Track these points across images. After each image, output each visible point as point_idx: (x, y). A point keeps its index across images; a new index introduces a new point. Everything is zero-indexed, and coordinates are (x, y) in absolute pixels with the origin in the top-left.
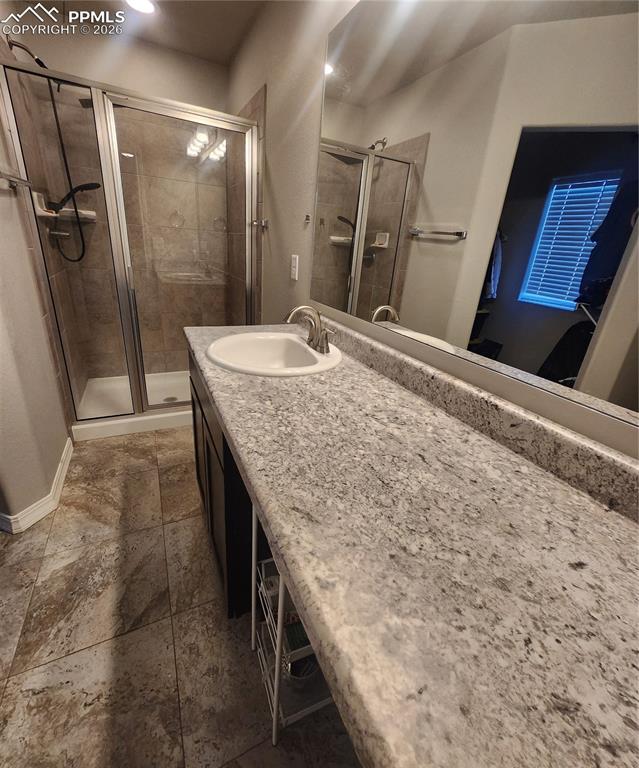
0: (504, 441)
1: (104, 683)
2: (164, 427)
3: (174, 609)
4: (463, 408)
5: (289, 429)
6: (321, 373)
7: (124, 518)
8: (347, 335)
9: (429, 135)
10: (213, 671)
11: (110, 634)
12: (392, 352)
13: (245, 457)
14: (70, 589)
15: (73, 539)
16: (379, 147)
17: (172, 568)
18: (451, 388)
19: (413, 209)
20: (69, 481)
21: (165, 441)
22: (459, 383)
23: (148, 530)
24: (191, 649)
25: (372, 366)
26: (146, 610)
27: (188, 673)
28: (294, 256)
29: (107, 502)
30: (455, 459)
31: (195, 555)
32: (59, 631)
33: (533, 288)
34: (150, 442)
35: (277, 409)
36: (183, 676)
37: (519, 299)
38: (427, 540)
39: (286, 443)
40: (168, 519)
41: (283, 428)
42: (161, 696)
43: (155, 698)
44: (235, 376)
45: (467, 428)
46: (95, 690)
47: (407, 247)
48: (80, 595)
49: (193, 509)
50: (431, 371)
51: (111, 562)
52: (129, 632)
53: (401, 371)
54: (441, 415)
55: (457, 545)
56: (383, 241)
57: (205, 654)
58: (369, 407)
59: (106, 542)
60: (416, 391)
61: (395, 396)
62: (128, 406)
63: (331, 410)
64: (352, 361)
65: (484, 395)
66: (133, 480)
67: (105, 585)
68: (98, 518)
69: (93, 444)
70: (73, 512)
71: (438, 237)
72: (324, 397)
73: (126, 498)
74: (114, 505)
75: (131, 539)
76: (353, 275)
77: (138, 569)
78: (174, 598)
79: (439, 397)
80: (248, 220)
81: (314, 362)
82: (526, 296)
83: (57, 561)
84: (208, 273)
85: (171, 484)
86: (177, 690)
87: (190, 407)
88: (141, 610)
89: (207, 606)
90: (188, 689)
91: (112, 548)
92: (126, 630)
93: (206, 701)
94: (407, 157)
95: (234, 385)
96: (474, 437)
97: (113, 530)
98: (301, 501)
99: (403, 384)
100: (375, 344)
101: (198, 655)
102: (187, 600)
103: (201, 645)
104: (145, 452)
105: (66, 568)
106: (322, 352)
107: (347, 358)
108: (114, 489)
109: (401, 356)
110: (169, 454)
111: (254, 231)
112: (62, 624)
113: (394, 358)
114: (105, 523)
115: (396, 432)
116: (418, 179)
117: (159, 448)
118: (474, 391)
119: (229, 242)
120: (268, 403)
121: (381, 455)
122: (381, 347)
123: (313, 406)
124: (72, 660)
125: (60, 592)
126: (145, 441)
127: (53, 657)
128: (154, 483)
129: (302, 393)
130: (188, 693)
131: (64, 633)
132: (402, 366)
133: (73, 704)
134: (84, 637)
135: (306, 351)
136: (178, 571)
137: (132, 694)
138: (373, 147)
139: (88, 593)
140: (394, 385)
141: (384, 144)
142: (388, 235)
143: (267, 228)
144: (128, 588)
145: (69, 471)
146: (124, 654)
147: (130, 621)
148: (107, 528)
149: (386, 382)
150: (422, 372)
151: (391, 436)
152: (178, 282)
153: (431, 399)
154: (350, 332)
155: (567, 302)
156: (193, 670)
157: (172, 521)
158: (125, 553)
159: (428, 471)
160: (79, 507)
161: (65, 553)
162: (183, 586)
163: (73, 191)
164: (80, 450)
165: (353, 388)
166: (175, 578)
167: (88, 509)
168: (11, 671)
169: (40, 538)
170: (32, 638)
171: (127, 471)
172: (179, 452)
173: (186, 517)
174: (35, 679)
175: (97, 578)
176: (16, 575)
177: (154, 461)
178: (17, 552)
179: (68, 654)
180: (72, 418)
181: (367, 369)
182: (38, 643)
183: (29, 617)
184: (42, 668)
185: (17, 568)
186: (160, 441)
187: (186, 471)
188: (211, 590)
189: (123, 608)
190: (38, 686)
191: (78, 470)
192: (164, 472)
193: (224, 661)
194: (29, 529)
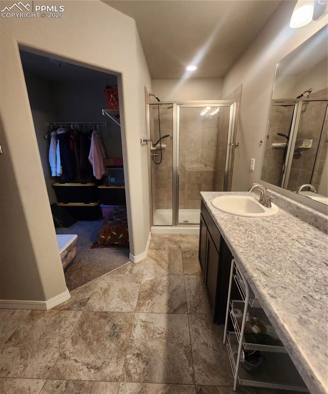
1: (164, 329)
2: (183, 233)
3: (189, 311)
5: (252, 239)
6: (267, 217)
7: (169, 267)
8: (282, 199)
10: (206, 344)
11: (165, 311)
12: (310, 210)
13: (234, 247)
14: (152, 289)
15: (152, 271)
16: (306, 94)
17: (188, 294)
20: (150, 248)
21: (184, 239)
23: (178, 275)
24: (196, 331)
25: (297, 216)
26: (178, 307)
27: (195, 340)
28: (252, 159)
29: (163, 260)
31: (197, 292)
32: (149, 303)
34: (178, 239)
35: (246, 230)
36: (192, 340)
39: (251, 245)
40: (186, 273)
41: (250, 239)
42: (185, 345)
43: (182, 343)
44: (225, 214)
46: (162, 330)
47: (326, 147)
48: (155, 292)
49: (196, 271)
51: (165, 283)
53: (316, 220)
56: (308, 144)
57: (202, 335)
58: (295, 236)
59: (163, 275)
62: (171, 222)
63: (273, 234)
64: (285, 213)
66: (171, 253)
67: (163, 292)
68: (160, 265)
69: (157, 236)
70: (151, 261)
72: (269, 228)
73: (170, 260)
74: (166, 261)
75: (172, 277)
76: (286, 164)
77: (175, 290)
78: (189, 307)
80: (229, 142)
81: (263, 211)
83: (148, 278)
84: (206, 166)
85: (186, 258)
86: (191, 344)
87: (199, 226)
88: (176, 306)
89: (203, 316)
91: (165, 278)
92: (171, 312)
93: (203, 355)
94: (326, 96)
95: (226, 218)
97: (165, 272)
98: (260, 267)
99: (317, 227)
100: (299, 205)
101: (199, 334)
102: (194, 309)
103: (200, 331)
104: (176, 243)
105: (150, 281)
106: (267, 207)
107: (282, 211)
108: (165, 255)
109: (317, 213)
110: (186, 245)
111: (231, 147)
112: (150, 301)
113: (311, 213)
114: (163, 268)
115: (311, 250)
117: (181, 242)
119: (217, 152)
120: (242, 227)
121: (301, 258)
122: (303, 206)
123: (264, 232)
124: (153, 315)
125: (149, 289)
126: (176, 238)
127: (147, 311)
128: (180, 256)
129: (257, 225)
130: (195, 348)
131: (150, 304)
133: (154, 331)
134: (156, 309)
135: (258, 206)
136: (191, 296)
137: (174, 338)
138: (302, 96)
139: (157, 293)
141: (310, 92)
142: (311, 141)
143: (238, 145)
144: (171, 296)
145: (150, 245)
146: (170, 321)
147: (173, 310)
148: (163, 270)
149: (306, 225)
151: (307, 251)
152: (193, 170)
154: (284, 197)
156: (197, 340)
157: (187, 274)
158: (170, 282)
160: (153, 259)
161: (150, 275)
162: (192, 303)
163: (161, 139)
164: (154, 237)
165: (285, 226)
166: (189, 299)
167: (157, 261)
168: (135, 311)
169: (142, 267)
170: (141, 302)
171: (170, 249)
172: (190, 246)
173: (193, 274)
174: (142, 316)
175: (160, 288)
176: (136, 278)
177: (180, 247)
178: (136, 269)
179: (152, 312)
180: (152, 224)
181: (294, 218)
182: (143, 304)
183: (140, 294)
184: (144, 314)
185: (136, 276)
186: (182, 239)
187: (193, 255)
188: (204, 310)
189: (170, 303)
190: (144, 320)
191: (153, 245)
192: (184, 253)
193: (210, 342)
194: (139, 263)
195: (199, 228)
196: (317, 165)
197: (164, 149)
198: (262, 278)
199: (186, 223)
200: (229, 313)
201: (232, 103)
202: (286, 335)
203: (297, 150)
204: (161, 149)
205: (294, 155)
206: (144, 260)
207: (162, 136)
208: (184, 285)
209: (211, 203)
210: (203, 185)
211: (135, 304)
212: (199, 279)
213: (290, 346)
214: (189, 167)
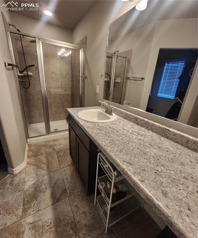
0: (171, 139)
1: (51, 219)
2: (55, 138)
3: (69, 195)
4: (158, 131)
5: (112, 138)
6: (113, 121)
7: (48, 168)
8: (117, 110)
9: (132, 50)
10: (84, 213)
11: (51, 204)
12: (133, 114)
14: (35, 191)
15: (34, 175)
16: (116, 53)
17: (66, 182)
18: (153, 125)
19: (128, 71)
20: (28, 157)
21: (56, 143)
22: (156, 123)
23: (56, 171)
24: (76, 207)
25: (126, 119)
26: (60, 195)
27: (77, 214)
28: (97, 86)
29: (42, 163)
30: (160, 145)
31: (72, 178)
32: (34, 204)
33: (161, 93)
34: (52, 143)
35: (106, 133)
36: (75, 214)
37: (157, 96)
38: (162, 168)
39: (113, 143)
40: (62, 167)
41: (110, 138)
42: (70, 222)
43: (68, 222)
44: (89, 123)
45: (160, 136)
46: (49, 221)
47: (126, 82)
48: (39, 192)
49: (69, 163)
50: (147, 120)
51: (47, 181)
52: (56, 203)
53: (136, 120)
54: (151, 133)
55: (170, 168)
56: (119, 80)
57: (81, 208)
58: (130, 131)
59: (44, 176)
60: (142, 126)
61: (136, 127)
62: (44, 132)
63: (120, 132)
64: (120, 117)
65: (164, 126)
66: (48, 156)
67: (46, 189)
68: (40, 168)
69: (34, 145)
70: (32, 167)
71: (135, 79)
72: (117, 128)
73: (48, 161)
74: (44, 164)
75: (51, 174)
76: (111, 90)
77: (55, 183)
78: (68, 191)
79: (150, 127)
81: (109, 118)
82: (159, 95)
83: (30, 182)
84: (65, 91)
85: (60, 156)
86: (74, 219)
89: (78, 193)
91: (46, 177)
92: (55, 202)
93: (84, 222)
94: (125, 56)
95: (90, 126)
96: (162, 138)
97: (46, 172)
98: (125, 159)
99: (137, 124)
100: (127, 112)
101: (79, 208)
102: (72, 191)
103: (79, 205)
104: (51, 147)
105: (33, 184)
106: (110, 115)
107: (118, 116)
108: (44, 159)
109: (136, 116)
110: (58, 147)
111: (82, 78)
112: (35, 202)
113: (134, 116)
114: (43, 169)
115: (141, 138)
116: (129, 63)
117: (55, 145)
118: (161, 125)
119: (72, 81)
120: (102, 131)
121: (140, 145)
122: (129, 113)
123: (115, 131)
124: (40, 212)
125: (32, 192)
126: (50, 143)
127: (34, 212)
128: (56, 156)
129: (110, 128)
130: (78, 220)
131: (36, 204)
132: (136, 119)
133: (43, 226)
134: (43, 205)
136: (68, 183)
137: (61, 221)
138: (115, 53)
139: (41, 192)
140: (135, 124)
141: (118, 52)
142: (120, 78)
143: (87, 77)
144: (53, 190)
145: (28, 154)
146: (56, 209)
147: (56, 199)
148: (43, 171)
149: (131, 123)
150: (144, 120)
151: (140, 139)
152: (57, 93)
153: (147, 128)
154: (118, 109)
155: (172, 96)
156: (78, 213)
157: (63, 168)
158: (51, 179)
159: (154, 149)
160: (33, 165)
161: (32, 180)
162: (70, 187)
163: (27, 67)
164: (30, 147)
165: (123, 126)
166: (67, 185)
167: (36, 165)
168: (22, 218)
169: (23, 175)
170: (26, 207)
171: (46, 153)
172: (61, 146)
173: (67, 166)
174: (30, 219)
175: (43, 187)
176: (17, 188)
177: (54, 149)
178: (17, 179)
179: (39, 211)
181: (125, 120)
182: (28, 208)
183: (24, 200)
184: (31, 216)
185: (18, 185)
186: (55, 143)
187: (65, 152)
188: (79, 189)
189: (53, 195)
190: (31, 222)
191: (31, 153)
192: (58, 152)
193: (87, 209)
194: (19, 173)
195: (68, 132)
196: (123, 91)
197: (31, 76)
198: (130, 168)
199: (56, 131)
200: (97, 186)
201: (81, 48)
202: (164, 212)
203: (115, 83)
204: (28, 76)
205: (114, 85)
206: (25, 169)
207: (27, 65)
208: (62, 177)
209: (77, 116)
210: (65, 104)
211: (20, 212)
212: (72, 168)
213: (170, 221)
214: (53, 91)
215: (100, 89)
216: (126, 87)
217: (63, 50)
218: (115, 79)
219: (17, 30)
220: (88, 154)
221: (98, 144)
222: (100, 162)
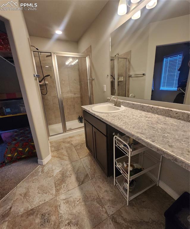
0: (175, 118)
1: (80, 196)
2: (71, 136)
3: (91, 178)
4: (162, 113)
5: (125, 121)
6: (122, 111)
7: (69, 158)
8: (125, 102)
9: (131, 51)
10: (106, 191)
11: (77, 185)
12: (139, 104)
14: (63, 176)
16: (117, 55)
17: (87, 169)
18: (158, 109)
19: (129, 70)
20: (51, 151)
22: (160, 107)
23: (77, 161)
24: (99, 187)
25: (133, 108)
26: (84, 179)
27: (100, 192)
28: (104, 85)
29: (64, 155)
30: (165, 122)
31: (91, 165)
33: (164, 86)
34: (69, 140)
35: (119, 118)
36: (99, 193)
37: (160, 90)
38: (168, 134)
39: (126, 124)
40: (81, 157)
41: (123, 121)
42: (96, 198)
43: (94, 198)
44: (103, 114)
45: (165, 117)
46: (79, 198)
47: (129, 80)
48: (66, 177)
49: (86, 154)
50: (152, 106)
51: (70, 169)
52: (82, 184)
53: (143, 108)
54: (157, 116)
55: (174, 134)
56: (122, 79)
57: (103, 187)
58: (139, 116)
59: (67, 165)
60: (148, 111)
61: (144, 113)
62: (62, 131)
63: (130, 117)
64: (128, 108)
65: (167, 108)
66: (68, 149)
67: (71, 174)
68: (63, 159)
69: (54, 142)
70: (56, 159)
71: (137, 76)
72: (127, 115)
73: (68, 154)
74: (66, 156)
75: (73, 163)
77: (78, 170)
78: (90, 176)
79: (155, 112)
80: (88, 78)
81: (119, 109)
82: (162, 88)
83: (57, 171)
85: (78, 149)
86: (99, 196)
88: (82, 179)
89: (99, 177)
90: (101, 196)
91: (69, 166)
92: (81, 184)
93: (107, 198)
94: (125, 57)
96: (167, 118)
97: (68, 162)
98: (138, 131)
99: (144, 111)
100: (134, 103)
101: (101, 188)
102: (93, 176)
103: (101, 186)
104: (69, 142)
105: (60, 172)
106: (119, 107)
107: (126, 108)
108: (64, 152)
109: (142, 104)
110: (75, 142)
111: (90, 81)
112: (64, 184)
113: (140, 105)
114: (65, 160)
115: (149, 119)
116: (129, 62)
117: (72, 141)
118: (165, 108)
119: (81, 85)
120: (116, 118)
121: (149, 123)
122: (135, 103)
123: (126, 117)
124: (70, 192)
125: (60, 177)
126: (67, 140)
127: (65, 192)
128: (74, 150)
129: (121, 115)
130: (102, 197)
131: (65, 186)
132: (143, 106)
133: (74, 201)
134: (71, 187)
135: (115, 107)
136: (88, 169)
137: (88, 198)
138: (116, 56)
139: (67, 177)
140: (142, 111)
141: (118, 54)
142: (123, 77)
143: (94, 79)
144: (77, 175)
145: (51, 149)
146: (82, 189)
147: (81, 182)
148: (66, 161)
149: (139, 111)
150: (149, 107)
151: (148, 120)
152: (69, 97)
153: (153, 112)
155: (174, 88)
156: (101, 191)
158: (74, 168)
159: (161, 125)
160: (57, 157)
161: (58, 168)
162: (91, 173)
163: (44, 77)
164: (52, 144)
165: (132, 113)
166: (88, 171)
167: (60, 158)
168: (56, 196)
169: (50, 166)
170: (58, 188)
171: (66, 147)
172: (77, 141)
173: (86, 156)
174: (63, 197)
175: (68, 173)
176: (48, 174)
177: (72, 144)
178: (46, 169)
179: (68, 191)
180: (49, 135)
181: (132, 109)
182: (60, 189)
183: (55, 184)
184: (63, 194)
185: (48, 173)
186: (71, 139)
187: (81, 146)
188: (98, 173)
189: (78, 179)
190: (64, 198)
191: (53, 149)
192: (75, 147)
193: (108, 189)
194: (47, 164)
196: (127, 88)
197: (47, 84)
198: (143, 136)
199: (71, 130)
200: (115, 167)
201: (87, 56)
203: (118, 82)
204: (46, 85)
206: (51, 160)
208: (82, 165)
210: (76, 105)
211: (54, 192)
212: (90, 158)
214: (66, 95)
215: (107, 87)
216: (129, 85)
217: (71, 60)
218: (118, 79)
219: (36, 49)
220: (105, 138)
221: (114, 125)
222: (116, 144)
